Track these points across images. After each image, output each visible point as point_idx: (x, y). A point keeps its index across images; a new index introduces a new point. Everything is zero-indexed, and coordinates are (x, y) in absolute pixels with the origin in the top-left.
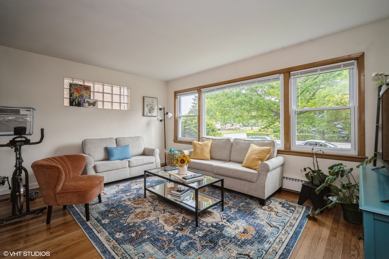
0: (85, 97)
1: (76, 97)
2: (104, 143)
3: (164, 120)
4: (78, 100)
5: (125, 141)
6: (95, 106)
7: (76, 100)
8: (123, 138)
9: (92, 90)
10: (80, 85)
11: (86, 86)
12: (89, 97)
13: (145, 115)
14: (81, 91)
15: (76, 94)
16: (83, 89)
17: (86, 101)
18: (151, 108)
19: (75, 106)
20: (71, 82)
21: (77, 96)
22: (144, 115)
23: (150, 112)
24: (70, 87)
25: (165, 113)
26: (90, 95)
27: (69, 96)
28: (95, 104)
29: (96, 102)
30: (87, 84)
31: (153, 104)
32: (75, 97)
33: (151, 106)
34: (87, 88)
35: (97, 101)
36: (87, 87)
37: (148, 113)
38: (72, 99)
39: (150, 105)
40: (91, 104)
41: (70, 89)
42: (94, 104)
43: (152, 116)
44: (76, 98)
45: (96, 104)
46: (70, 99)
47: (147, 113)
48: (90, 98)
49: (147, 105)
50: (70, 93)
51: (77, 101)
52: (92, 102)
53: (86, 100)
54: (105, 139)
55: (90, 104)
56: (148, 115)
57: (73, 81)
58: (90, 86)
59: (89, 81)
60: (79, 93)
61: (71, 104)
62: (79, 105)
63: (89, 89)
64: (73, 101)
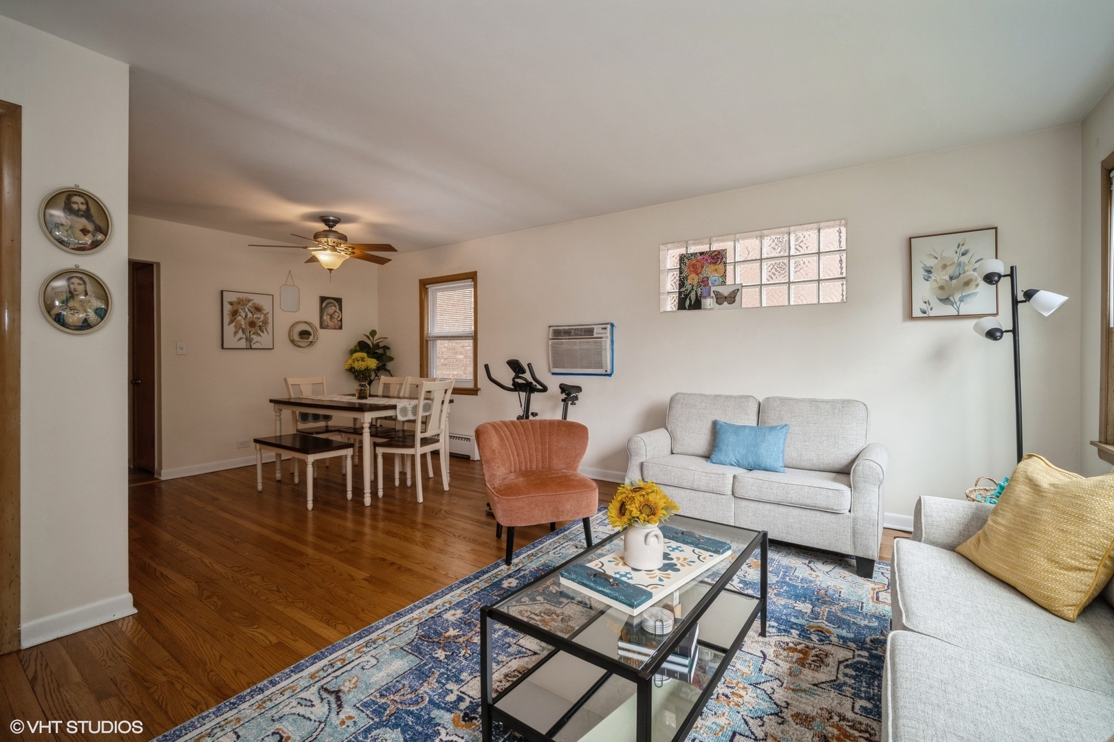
0: (712, 283)
1: (693, 286)
2: (717, 409)
3: (1015, 331)
4: (696, 294)
5: (782, 412)
6: (734, 302)
7: (691, 294)
8: (783, 400)
9: (729, 259)
10: (702, 254)
11: (714, 251)
12: (720, 279)
13: (917, 313)
14: (703, 267)
15: (693, 280)
16: (709, 261)
17: (714, 292)
18: (951, 278)
19: (689, 309)
20: (683, 251)
21: (695, 282)
22: (910, 316)
23: (946, 300)
24: (680, 265)
25: (1020, 297)
26: (724, 276)
27: (678, 286)
28: (734, 297)
29: (738, 290)
30: (716, 247)
31: (964, 259)
32: (689, 287)
33: (951, 271)
34: (717, 258)
35: (740, 288)
36: (716, 255)
37: (935, 302)
38: (684, 292)
39: (944, 267)
40: (726, 297)
41: (680, 268)
42: (731, 298)
43: (959, 317)
44: (693, 289)
45: (737, 298)
46: (680, 293)
47: (924, 307)
48: (724, 283)
49: (929, 272)
50: (680, 280)
51: (693, 296)
52: (726, 293)
53: (713, 289)
54: (728, 397)
55: (720, 299)
56: (932, 314)
57: (687, 248)
58: (725, 250)
59: (722, 236)
60: (697, 274)
61: (681, 306)
62: (697, 305)
63: (722, 259)
64: (686, 296)
